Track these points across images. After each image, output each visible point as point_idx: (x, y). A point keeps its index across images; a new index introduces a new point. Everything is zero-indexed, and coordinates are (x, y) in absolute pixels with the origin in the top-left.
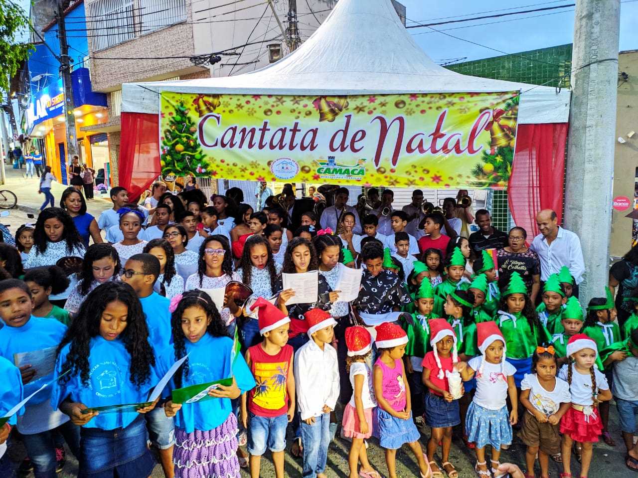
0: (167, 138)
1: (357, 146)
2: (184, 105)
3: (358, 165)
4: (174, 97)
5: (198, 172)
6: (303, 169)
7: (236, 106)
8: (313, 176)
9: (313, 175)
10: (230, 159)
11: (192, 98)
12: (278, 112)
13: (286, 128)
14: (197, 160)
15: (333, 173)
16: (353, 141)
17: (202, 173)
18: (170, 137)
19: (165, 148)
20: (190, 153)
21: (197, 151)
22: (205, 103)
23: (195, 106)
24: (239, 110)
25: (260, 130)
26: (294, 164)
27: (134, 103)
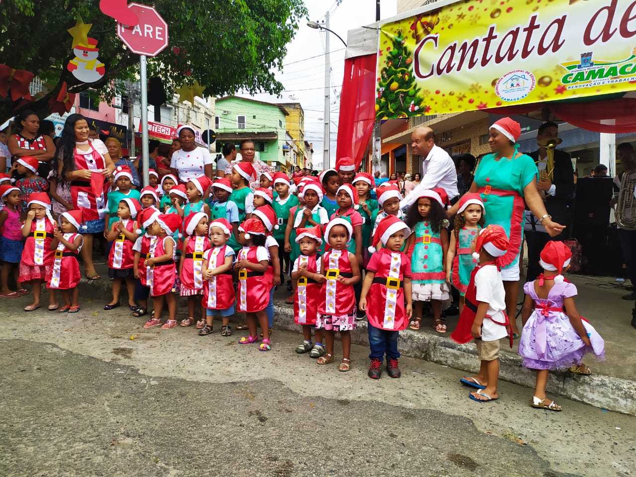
0: (383, 77)
1: (631, 26)
2: (402, 34)
3: (633, 56)
4: (392, 29)
5: (410, 111)
6: (541, 81)
7: (456, 17)
8: (556, 89)
9: (556, 87)
10: (446, 88)
11: (410, 23)
12: (509, 10)
13: (518, 29)
14: (411, 97)
15: (588, 78)
16: (625, 20)
17: (415, 111)
18: (386, 76)
19: (381, 89)
20: (404, 90)
21: (411, 86)
22: (423, 24)
23: (413, 31)
24: (459, 22)
25: (484, 40)
26: (527, 76)
27: (356, 47)
